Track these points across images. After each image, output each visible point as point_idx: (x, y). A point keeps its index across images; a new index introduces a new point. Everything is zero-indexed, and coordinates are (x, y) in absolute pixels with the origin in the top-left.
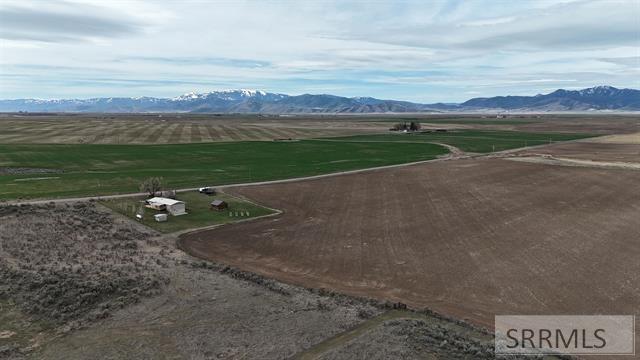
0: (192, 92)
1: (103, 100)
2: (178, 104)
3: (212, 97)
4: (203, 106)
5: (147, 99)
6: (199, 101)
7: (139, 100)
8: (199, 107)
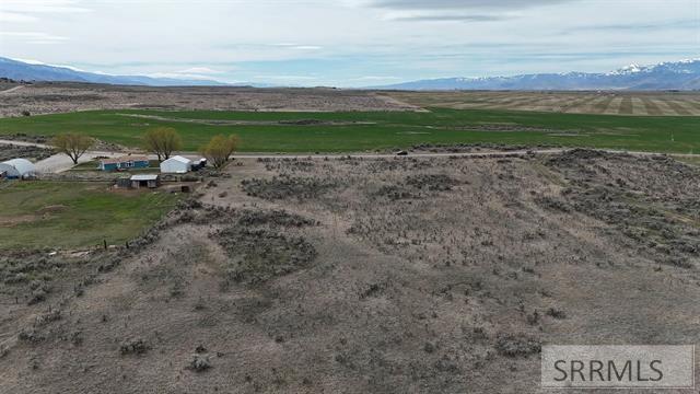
0: (633, 65)
1: (527, 77)
2: (613, 79)
3: (660, 70)
4: (647, 81)
5: (576, 74)
6: (643, 74)
7: (566, 77)
8: (639, 84)
